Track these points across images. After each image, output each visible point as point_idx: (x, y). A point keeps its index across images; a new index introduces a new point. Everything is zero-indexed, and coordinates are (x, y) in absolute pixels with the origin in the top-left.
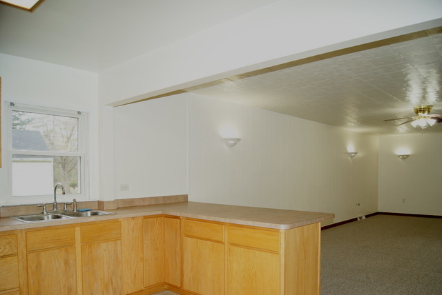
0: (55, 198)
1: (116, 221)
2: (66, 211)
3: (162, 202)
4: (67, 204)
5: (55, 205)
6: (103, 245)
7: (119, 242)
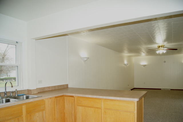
0: (6, 89)
1: (43, 100)
2: (11, 96)
3: (57, 88)
4: (12, 92)
5: (5, 93)
6: (37, 114)
7: (44, 112)
